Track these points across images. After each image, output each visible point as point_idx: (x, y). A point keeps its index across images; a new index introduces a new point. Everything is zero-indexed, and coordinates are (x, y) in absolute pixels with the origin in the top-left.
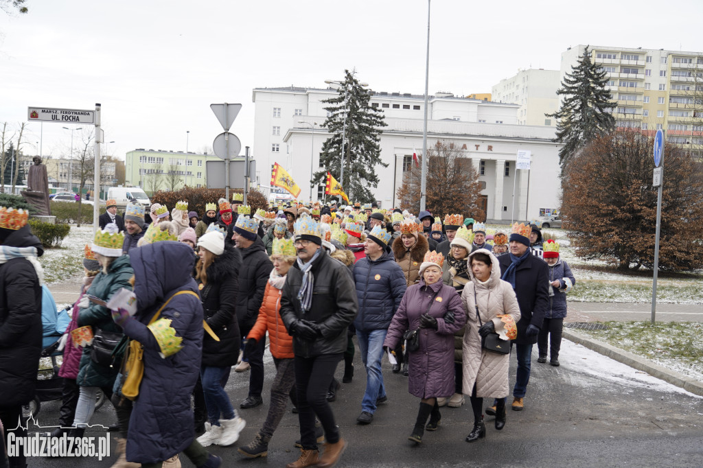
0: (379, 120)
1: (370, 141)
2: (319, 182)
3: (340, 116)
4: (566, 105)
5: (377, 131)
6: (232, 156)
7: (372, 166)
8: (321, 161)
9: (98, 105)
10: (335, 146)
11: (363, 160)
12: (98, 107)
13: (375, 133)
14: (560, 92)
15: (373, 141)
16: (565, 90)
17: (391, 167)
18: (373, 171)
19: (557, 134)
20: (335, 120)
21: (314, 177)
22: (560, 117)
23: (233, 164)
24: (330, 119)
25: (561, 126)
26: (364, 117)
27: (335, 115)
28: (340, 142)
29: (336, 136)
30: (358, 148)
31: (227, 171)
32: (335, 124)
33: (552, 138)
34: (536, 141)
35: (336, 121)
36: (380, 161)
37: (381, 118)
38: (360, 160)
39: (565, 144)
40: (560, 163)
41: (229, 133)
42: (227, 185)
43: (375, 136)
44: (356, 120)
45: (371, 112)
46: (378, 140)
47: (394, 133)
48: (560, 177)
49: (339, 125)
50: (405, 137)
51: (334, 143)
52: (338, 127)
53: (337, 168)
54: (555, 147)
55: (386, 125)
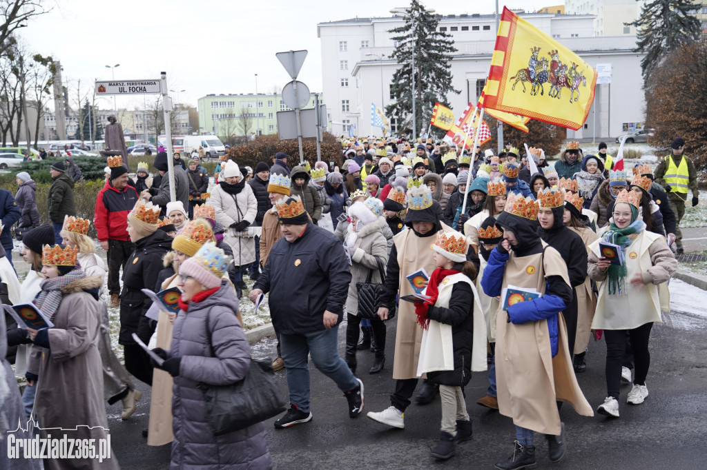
0: (448, 46)
1: (440, 69)
2: (392, 115)
3: (409, 45)
4: (646, 11)
5: (447, 57)
6: (302, 105)
7: (445, 94)
8: (391, 93)
9: (163, 73)
10: (405, 76)
11: (435, 89)
12: (163, 75)
13: (445, 60)
15: (444, 68)
17: (464, 93)
18: (446, 100)
19: (638, 44)
20: (403, 49)
21: (386, 111)
22: (640, 25)
23: (302, 112)
24: (398, 49)
25: (642, 35)
26: (433, 44)
27: (403, 45)
28: (410, 72)
29: (407, 65)
30: (428, 76)
31: (298, 118)
32: (403, 53)
33: (632, 47)
34: (615, 53)
35: (404, 51)
36: (452, 88)
38: (432, 89)
39: (647, 53)
40: (643, 75)
41: (297, 82)
42: (299, 134)
43: (445, 63)
44: (425, 47)
45: (439, 38)
46: (449, 67)
47: (465, 58)
48: (643, 89)
49: (407, 55)
50: (476, 60)
51: (403, 73)
52: (407, 57)
53: (409, 100)
54: (636, 57)
55: (457, 50)
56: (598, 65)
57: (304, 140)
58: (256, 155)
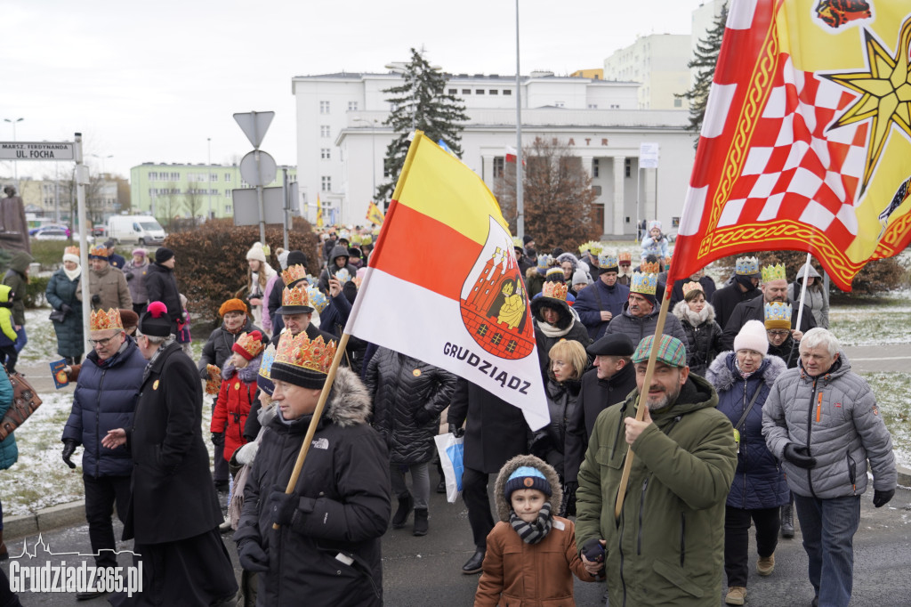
0: (458, 113)
2: (384, 197)
3: (408, 109)
4: (701, 80)
5: (457, 127)
6: (266, 182)
8: (386, 169)
9: (78, 134)
10: (402, 149)
12: (78, 137)
13: (454, 130)
14: (693, 64)
15: (452, 140)
16: (699, 62)
19: (692, 120)
20: (401, 115)
21: (378, 192)
22: (693, 97)
24: (395, 115)
25: (695, 109)
26: (439, 110)
27: (400, 109)
29: (403, 136)
31: (260, 202)
32: (401, 120)
33: (683, 124)
34: (663, 130)
35: (403, 117)
41: (260, 151)
42: (261, 219)
43: (454, 134)
44: (429, 113)
45: (447, 102)
46: (459, 139)
47: (480, 129)
49: (406, 122)
50: (494, 133)
51: (401, 145)
52: (406, 125)
54: (688, 137)
55: (469, 119)
56: (643, 144)
57: (267, 226)
58: (203, 244)
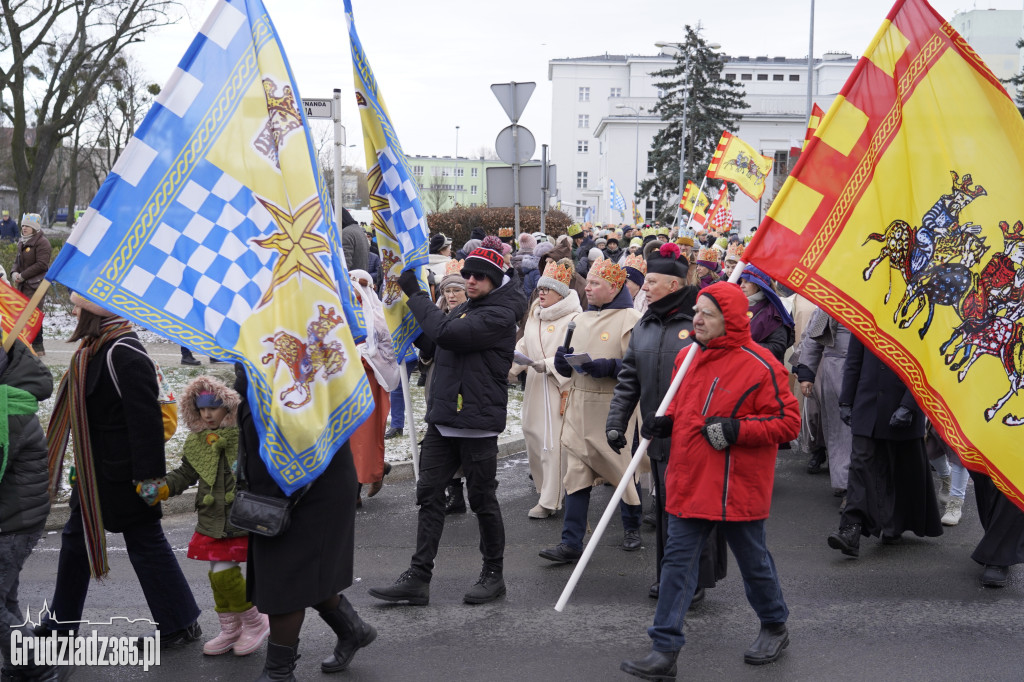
0: (736, 99)
2: (648, 194)
3: (679, 95)
5: (735, 116)
6: (524, 160)
8: (650, 163)
9: (337, 91)
10: (670, 140)
12: (337, 94)
13: (730, 119)
20: (670, 101)
21: (640, 188)
23: (524, 170)
24: (664, 101)
26: (715, 96)
27: (671, 95)
28: (678, 134)
29: (672, 126)
30: (705, 142)
31: (516, 177)
32: (673, 107)
35: (673, 104)
37: (740, 96)
41: (518, 126)
42: (517, 201)
43: (731, 123)
44: (702, 100)
45: (724, 87)
46: (736, 130)
47: (760, 119)
49: (676, 109)
50: (776, 123)
51: (669, 136)
52: (675, 113)
53: (674, 174)
55: (749, 107)
57: (522, 210)
